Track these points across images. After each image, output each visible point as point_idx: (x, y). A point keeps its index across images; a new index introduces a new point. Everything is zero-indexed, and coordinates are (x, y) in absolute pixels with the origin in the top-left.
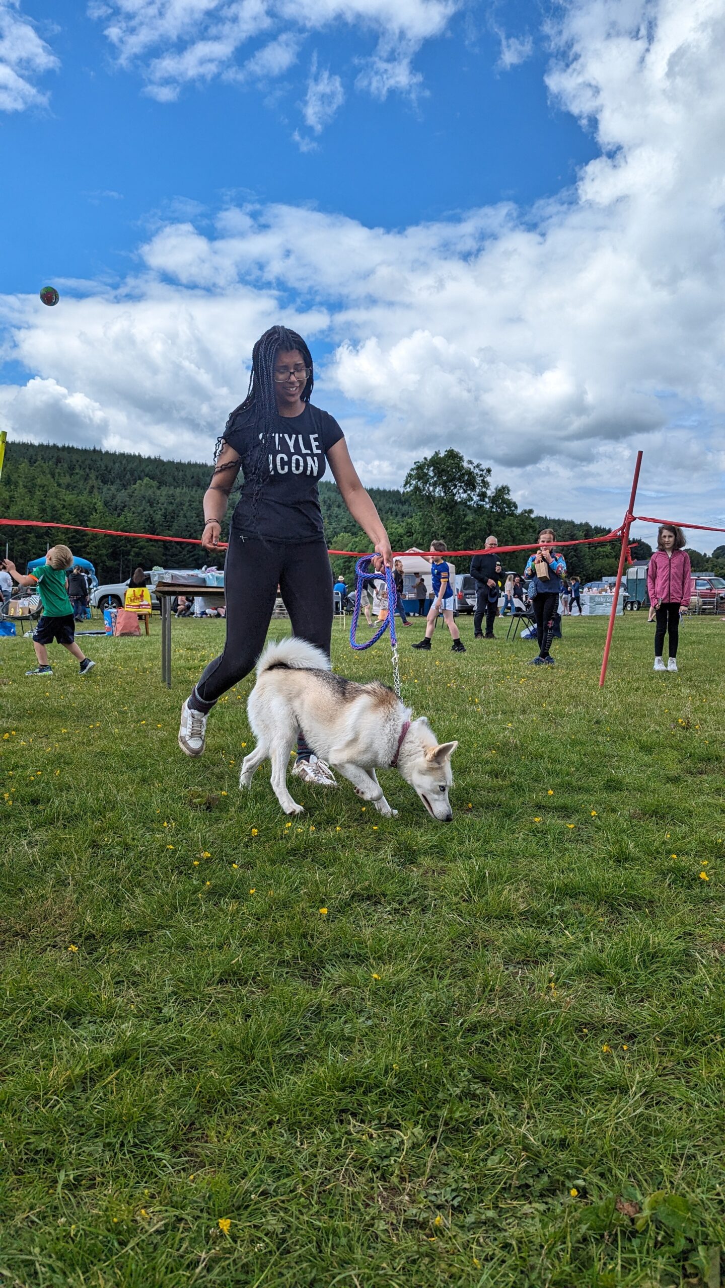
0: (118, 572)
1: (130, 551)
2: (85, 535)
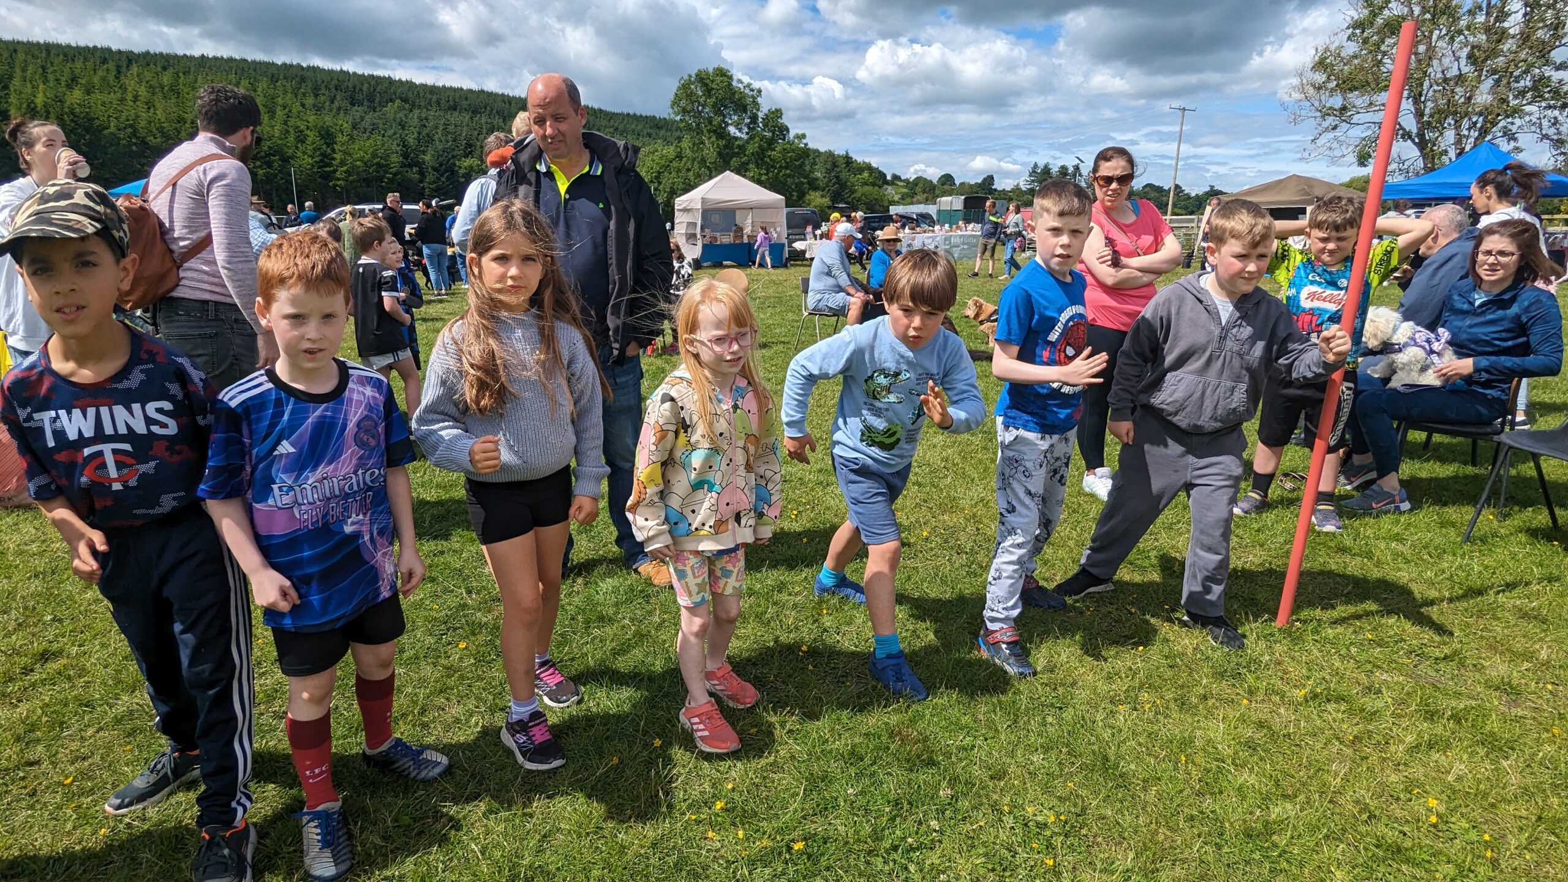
1: (384, 177)
2: (334, 159)
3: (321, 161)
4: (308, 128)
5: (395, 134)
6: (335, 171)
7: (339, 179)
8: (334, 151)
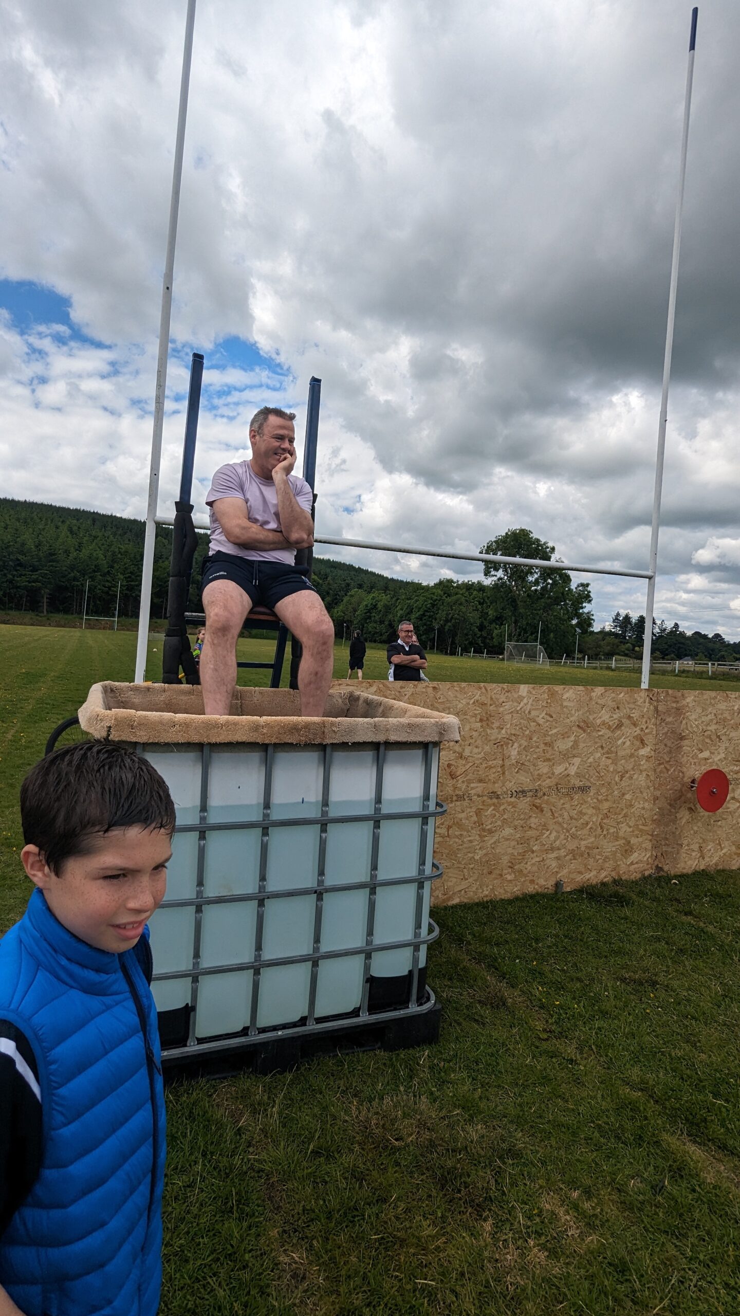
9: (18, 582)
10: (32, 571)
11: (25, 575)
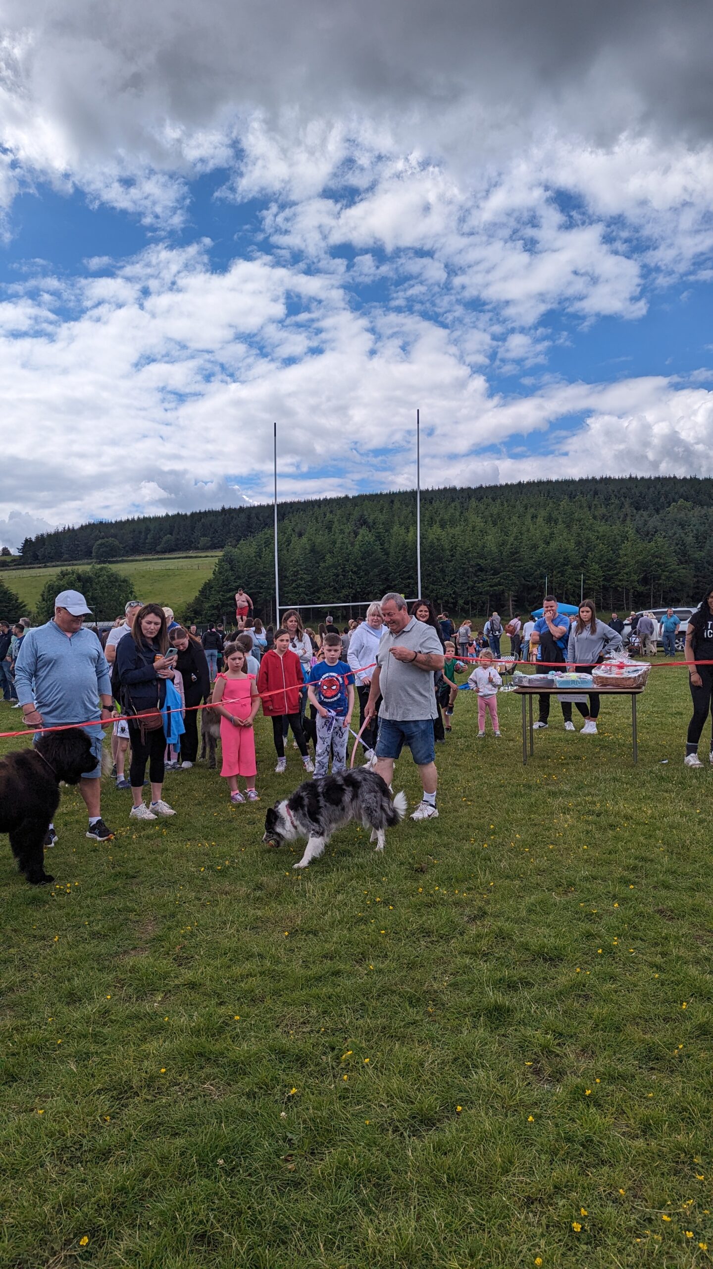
0: (649, 596)
1: (660, 575)
2: (617, 563)
3: (606, 566)
4: (598, 538)
5: (675, 534)
6: (617, 574)
7: (620, 580)
8: (618, 556)
9: (479, 588)
10: (493, 575)
11: (487, 579)
